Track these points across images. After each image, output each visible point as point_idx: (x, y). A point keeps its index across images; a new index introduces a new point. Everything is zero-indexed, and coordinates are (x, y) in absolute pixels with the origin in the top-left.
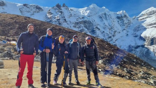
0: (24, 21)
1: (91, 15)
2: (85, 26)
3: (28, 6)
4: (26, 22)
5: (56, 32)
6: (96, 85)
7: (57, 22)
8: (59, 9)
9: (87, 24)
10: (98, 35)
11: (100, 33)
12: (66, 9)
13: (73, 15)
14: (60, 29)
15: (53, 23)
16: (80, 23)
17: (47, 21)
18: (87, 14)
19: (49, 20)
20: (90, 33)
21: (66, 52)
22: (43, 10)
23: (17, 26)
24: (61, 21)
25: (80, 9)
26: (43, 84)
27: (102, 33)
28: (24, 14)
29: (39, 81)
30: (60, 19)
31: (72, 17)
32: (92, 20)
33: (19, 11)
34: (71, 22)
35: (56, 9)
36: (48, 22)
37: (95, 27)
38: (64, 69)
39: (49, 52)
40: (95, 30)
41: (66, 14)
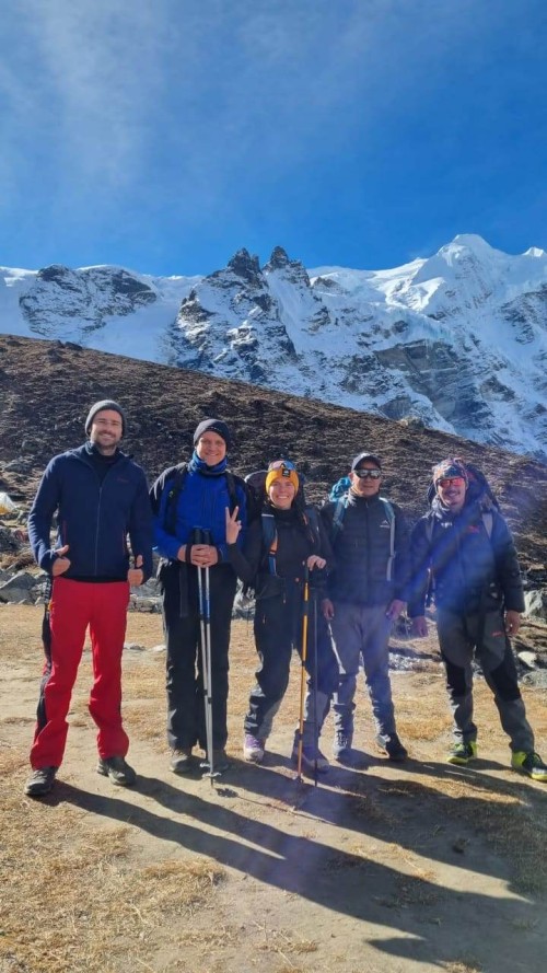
0: (48, 369)
1: (450, 304)
2: (413, 381)
3: (66, 279)
4: (60, 373)
5: (236, 425)
6: (514, 769)
7: (241, 363)
8: (250, 281)
9: (431, 365)
10: (506, 432)
11: (516, 420)
12: (293, 280)
13: (338, 315)
14: (259, 406)
15: (218, 373)
16: (385, 358)
17: (182, 359)
18: (426, 301)
19: (192, 355)
20: (447, 419)
21: (317, 561)
22: (154, 295)
23: (13, 398)
24: (264, 355)
25: (381, 274)
26: (183, 758)
27: (529, 417)
28: (43, 325)
29: (157, 735)
30: (256, 343)
31: (331, 326)
32: (461, 340)
33: (20, 311)
34: (328, 355)
35: (233, 284)
36: (186, 363)
37: (478, 383)
38: (307, 665)
39: (214, 560)
40: (478, 398)
41: (294, 310)
